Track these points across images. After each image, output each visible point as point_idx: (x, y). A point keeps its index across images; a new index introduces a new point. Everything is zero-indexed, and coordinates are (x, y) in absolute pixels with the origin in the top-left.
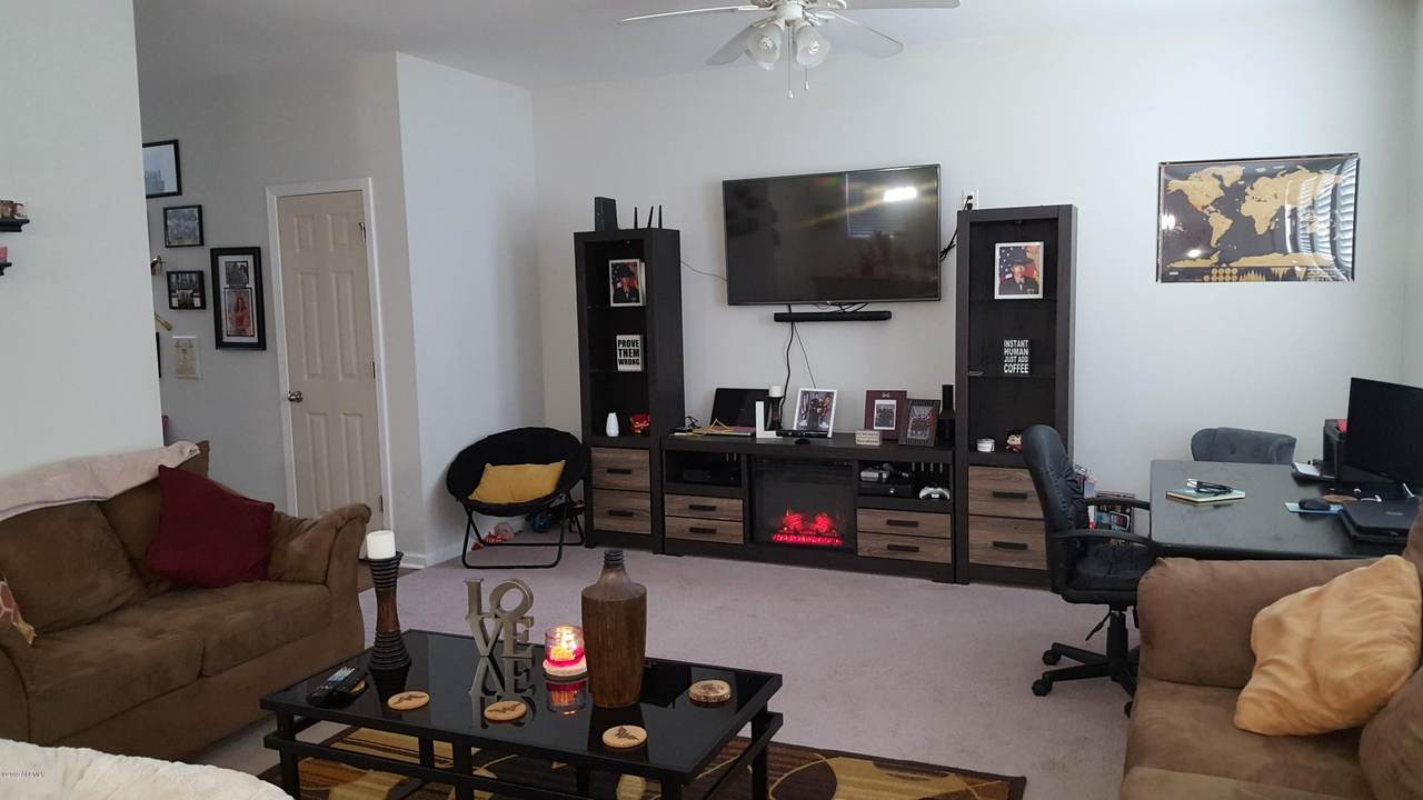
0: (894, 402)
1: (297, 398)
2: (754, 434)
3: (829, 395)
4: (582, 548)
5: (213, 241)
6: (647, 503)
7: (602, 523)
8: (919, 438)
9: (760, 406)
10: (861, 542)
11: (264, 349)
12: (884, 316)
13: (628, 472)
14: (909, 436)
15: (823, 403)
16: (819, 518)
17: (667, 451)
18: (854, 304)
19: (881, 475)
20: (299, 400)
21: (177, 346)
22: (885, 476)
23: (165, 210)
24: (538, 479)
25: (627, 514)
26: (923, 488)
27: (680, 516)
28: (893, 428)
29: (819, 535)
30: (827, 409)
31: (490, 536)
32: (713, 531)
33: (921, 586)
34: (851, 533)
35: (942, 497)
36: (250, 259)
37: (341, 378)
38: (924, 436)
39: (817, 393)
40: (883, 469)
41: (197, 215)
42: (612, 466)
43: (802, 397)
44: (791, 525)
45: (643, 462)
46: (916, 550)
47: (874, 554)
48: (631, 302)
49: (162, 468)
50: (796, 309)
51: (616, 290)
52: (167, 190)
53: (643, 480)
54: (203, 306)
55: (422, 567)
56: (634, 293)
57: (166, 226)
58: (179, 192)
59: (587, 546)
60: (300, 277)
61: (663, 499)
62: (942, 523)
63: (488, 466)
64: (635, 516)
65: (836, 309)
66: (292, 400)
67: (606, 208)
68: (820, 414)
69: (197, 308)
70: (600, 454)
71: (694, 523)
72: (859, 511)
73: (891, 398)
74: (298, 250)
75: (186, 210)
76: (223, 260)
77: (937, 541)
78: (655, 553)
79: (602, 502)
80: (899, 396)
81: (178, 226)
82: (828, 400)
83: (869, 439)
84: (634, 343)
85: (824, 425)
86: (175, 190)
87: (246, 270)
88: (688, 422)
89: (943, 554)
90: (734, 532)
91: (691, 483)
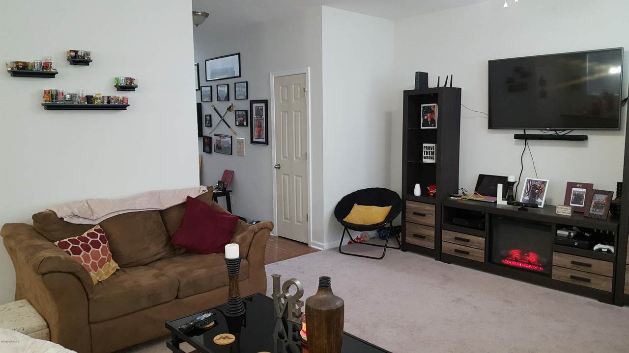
0: (584, 190)
1: (278, 167)
2: (496, 202)
3: (544, 183)
4: (399, 251)
5: (251, 98)
6: (433, 233)
7: (409, 240)
8: (599, 214)
9: (500, 187)
10: (554, 271)
11: (268, 144)
12: (584, 138)
13: (424, 215)
14: (591, 212)
15: (540, 187)
16: (531, 254)
17: (445, 207)
18: (564, 130)
19: (570, 233)
20: (279, 168)
21: (238, 142)
22: (572, 234)
23: (235, 84)
24: (377, 214)
25: (422, 237)
26: (597, 244)
27: (450, 241)
28: (583, 206)
29: (530, 263)
30: (541, 191)
31: (358, 238)
32: (468, 253)
33: (589, 303)
34: (549, 265)
35: (609, 251)
36: (263, 105)
37: (295, 159)
38: (600, 212)
39: (536, 181)
40: (572, 230)
41: (246, 86)
42: (417, 211)
43: (527, 183)
44: (514, 256)
45: (431, 211)
46: (589, 281)
47: (563, 279)
48: (431, 126)
49: (188, 198)
50: (529, 132)
51: (424, 120)
52: (236, 75)
53: (431, 220)
54: (247, 125)
55: (322, 249)
56: (433, 121)
57: (235, 91)
58: (240, 76)
59: (402, 251)
60: (281, 113)
61: (441, 231)
62: (607, 267)
63: (355, 205)
64: (426, 239)
65: (553, 133)
66: (276, 168)
67: (422, 78)
68: (538, 193)
69: (245, 126)
70: (410, 205)
71: (458, 247)
72: (554, 253)
73: (582, 188)
74: (281, 101)
75: (242, 84)
76: (254, 105)
77: (603, 277)
78: (436, 260)
79: (410, 229)
80: (588, 187)
81: (239, 90)
82: (543, 186)
83: (565, 211)
84: (432, 148)
85: (539, 200)
86: (239, 75)
87: (262, 110)
88: (460, 192)
89: (606, 286)
90: (479, 255)
91: (457, 225)
